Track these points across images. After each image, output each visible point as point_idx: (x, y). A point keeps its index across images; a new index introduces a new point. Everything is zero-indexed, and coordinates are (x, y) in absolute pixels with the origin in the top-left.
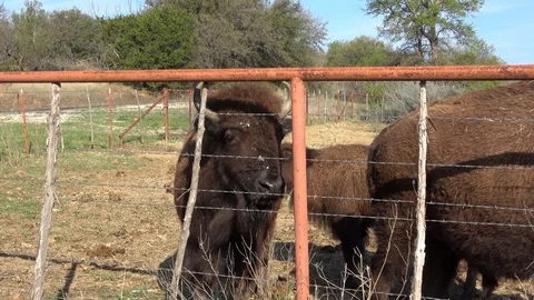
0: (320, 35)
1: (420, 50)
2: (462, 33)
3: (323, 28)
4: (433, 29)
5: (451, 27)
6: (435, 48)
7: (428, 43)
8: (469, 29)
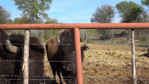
0: (9, 16)
1: (34, 20)
2: (45, 16)
3: (10, 14)
4: (37, 14)
5: (41, 14)
6: (37, 20)
7: (36, 18)
8: (47, 15)
